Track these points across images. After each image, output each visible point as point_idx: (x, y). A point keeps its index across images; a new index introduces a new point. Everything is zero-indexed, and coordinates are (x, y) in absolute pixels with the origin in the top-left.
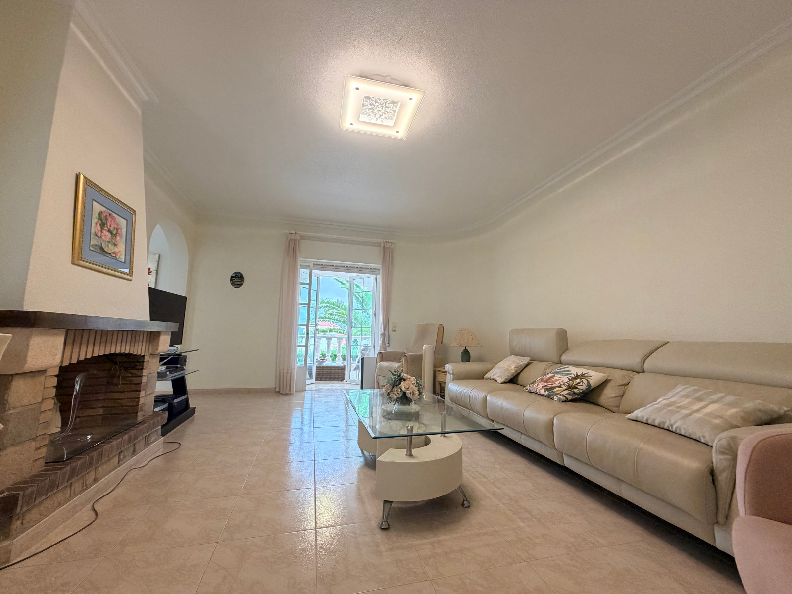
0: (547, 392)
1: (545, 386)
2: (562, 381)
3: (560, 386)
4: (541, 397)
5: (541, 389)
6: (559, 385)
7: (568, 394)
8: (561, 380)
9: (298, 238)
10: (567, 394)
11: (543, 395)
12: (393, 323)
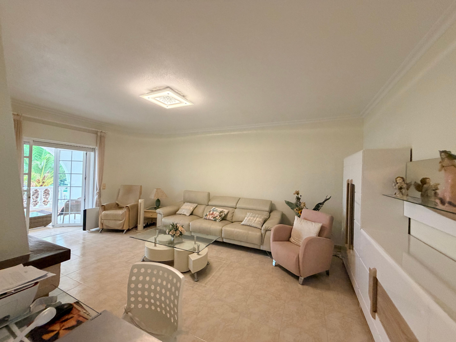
0: (214, 219)
1: (213, 217)
3: (217, 216)
4: (212, 221)
5: (211, 218)
7: (221, 219)
8: (217, 214)
9: (22, 119)
11: (212, 220)
12: (103, 184)
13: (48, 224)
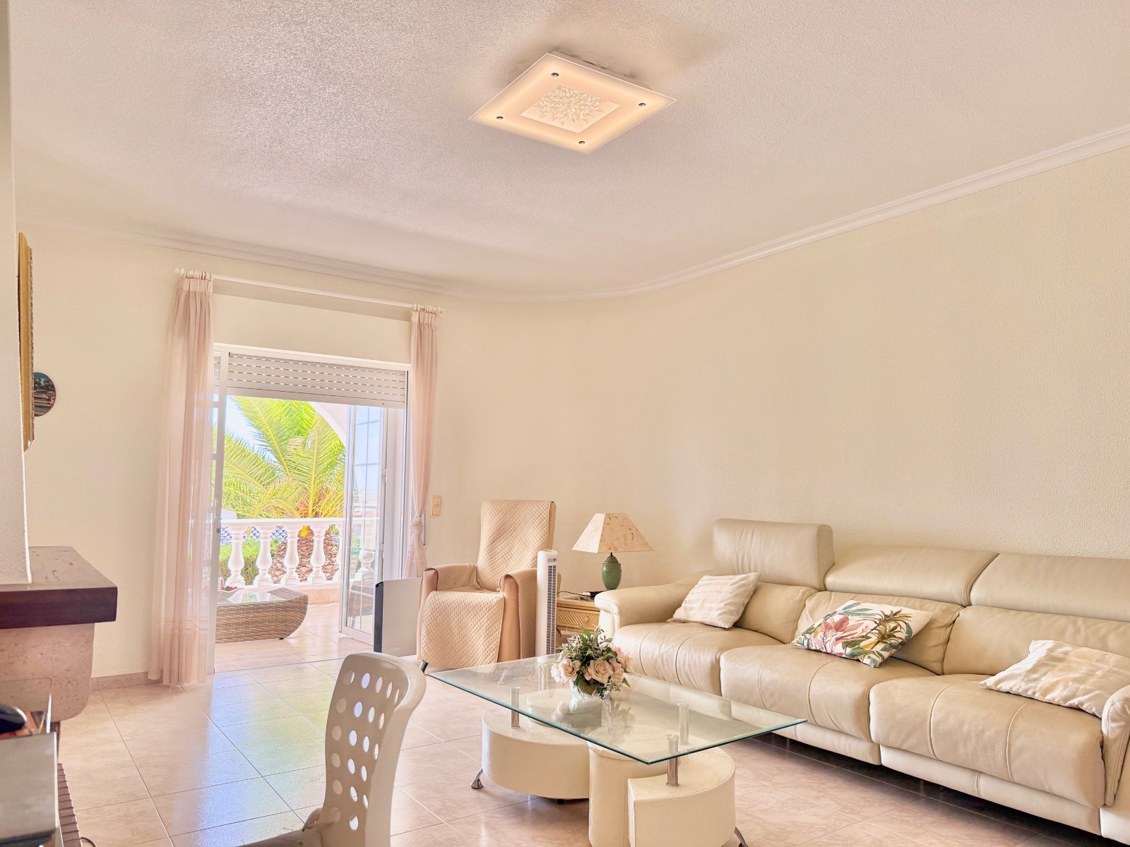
0: (849, 650)
1: (841, 638)
2: (866, 627)
3: (866, 638)
4: (839, 660)
5: (835, 644)
6: (864, 634)
8: (862, 625)
9: (210, 290)
10: (882, 650)
11: (840, 656)
12: (434, 497)
13: (291, 632)
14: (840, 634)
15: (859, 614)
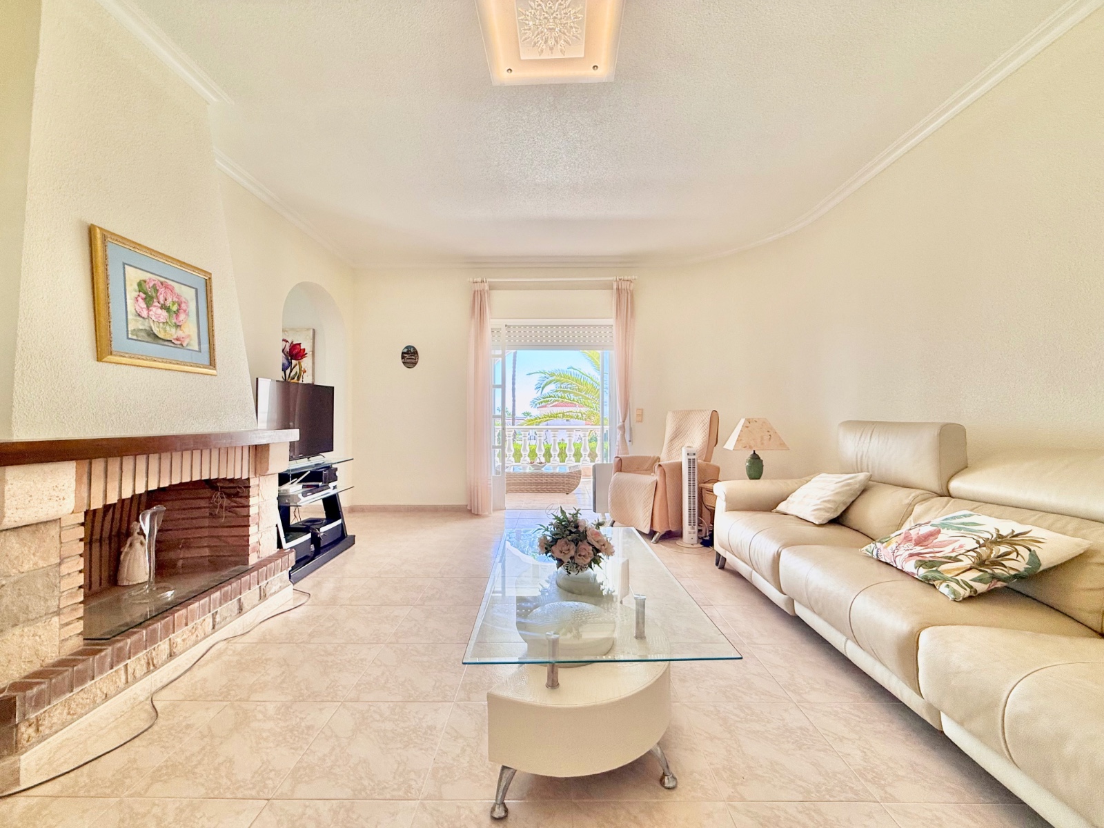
0: (922, 572)
1: (918, 554)
2: (961, 547)
3: (956, 560)
5: (906, 560)
6: (953, 555)
7: (978, 579)
8: (957, 543)
9: (487, 288)
10: (974, 580)
12: (638, 409)
13: (573, 490)
14: (918, 549)
15: (959, 529)
